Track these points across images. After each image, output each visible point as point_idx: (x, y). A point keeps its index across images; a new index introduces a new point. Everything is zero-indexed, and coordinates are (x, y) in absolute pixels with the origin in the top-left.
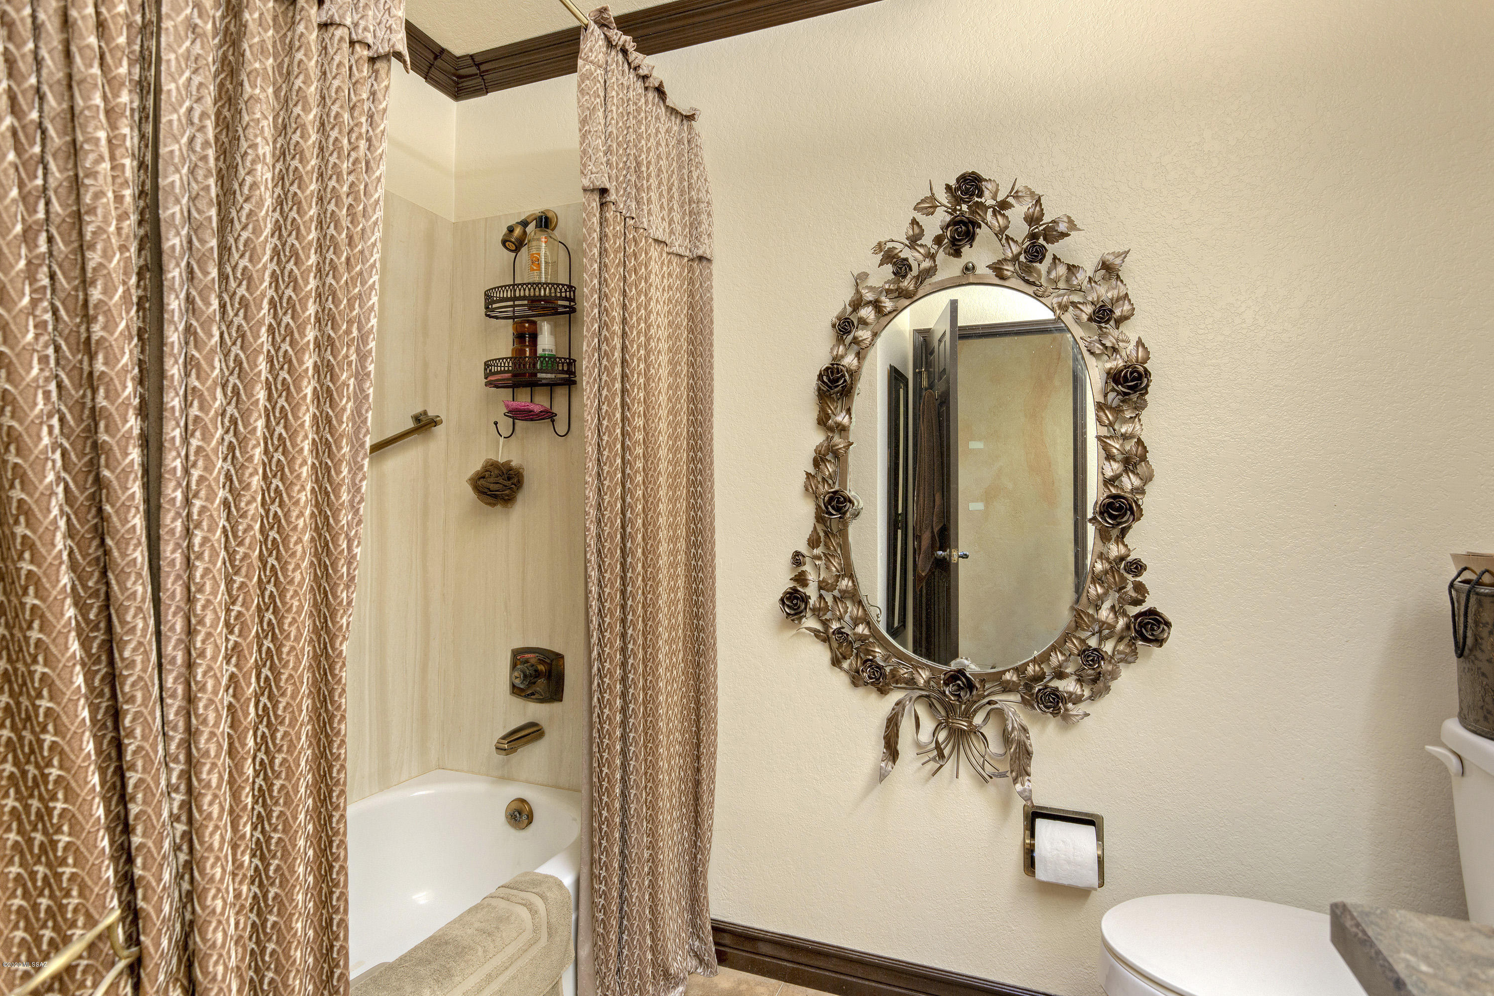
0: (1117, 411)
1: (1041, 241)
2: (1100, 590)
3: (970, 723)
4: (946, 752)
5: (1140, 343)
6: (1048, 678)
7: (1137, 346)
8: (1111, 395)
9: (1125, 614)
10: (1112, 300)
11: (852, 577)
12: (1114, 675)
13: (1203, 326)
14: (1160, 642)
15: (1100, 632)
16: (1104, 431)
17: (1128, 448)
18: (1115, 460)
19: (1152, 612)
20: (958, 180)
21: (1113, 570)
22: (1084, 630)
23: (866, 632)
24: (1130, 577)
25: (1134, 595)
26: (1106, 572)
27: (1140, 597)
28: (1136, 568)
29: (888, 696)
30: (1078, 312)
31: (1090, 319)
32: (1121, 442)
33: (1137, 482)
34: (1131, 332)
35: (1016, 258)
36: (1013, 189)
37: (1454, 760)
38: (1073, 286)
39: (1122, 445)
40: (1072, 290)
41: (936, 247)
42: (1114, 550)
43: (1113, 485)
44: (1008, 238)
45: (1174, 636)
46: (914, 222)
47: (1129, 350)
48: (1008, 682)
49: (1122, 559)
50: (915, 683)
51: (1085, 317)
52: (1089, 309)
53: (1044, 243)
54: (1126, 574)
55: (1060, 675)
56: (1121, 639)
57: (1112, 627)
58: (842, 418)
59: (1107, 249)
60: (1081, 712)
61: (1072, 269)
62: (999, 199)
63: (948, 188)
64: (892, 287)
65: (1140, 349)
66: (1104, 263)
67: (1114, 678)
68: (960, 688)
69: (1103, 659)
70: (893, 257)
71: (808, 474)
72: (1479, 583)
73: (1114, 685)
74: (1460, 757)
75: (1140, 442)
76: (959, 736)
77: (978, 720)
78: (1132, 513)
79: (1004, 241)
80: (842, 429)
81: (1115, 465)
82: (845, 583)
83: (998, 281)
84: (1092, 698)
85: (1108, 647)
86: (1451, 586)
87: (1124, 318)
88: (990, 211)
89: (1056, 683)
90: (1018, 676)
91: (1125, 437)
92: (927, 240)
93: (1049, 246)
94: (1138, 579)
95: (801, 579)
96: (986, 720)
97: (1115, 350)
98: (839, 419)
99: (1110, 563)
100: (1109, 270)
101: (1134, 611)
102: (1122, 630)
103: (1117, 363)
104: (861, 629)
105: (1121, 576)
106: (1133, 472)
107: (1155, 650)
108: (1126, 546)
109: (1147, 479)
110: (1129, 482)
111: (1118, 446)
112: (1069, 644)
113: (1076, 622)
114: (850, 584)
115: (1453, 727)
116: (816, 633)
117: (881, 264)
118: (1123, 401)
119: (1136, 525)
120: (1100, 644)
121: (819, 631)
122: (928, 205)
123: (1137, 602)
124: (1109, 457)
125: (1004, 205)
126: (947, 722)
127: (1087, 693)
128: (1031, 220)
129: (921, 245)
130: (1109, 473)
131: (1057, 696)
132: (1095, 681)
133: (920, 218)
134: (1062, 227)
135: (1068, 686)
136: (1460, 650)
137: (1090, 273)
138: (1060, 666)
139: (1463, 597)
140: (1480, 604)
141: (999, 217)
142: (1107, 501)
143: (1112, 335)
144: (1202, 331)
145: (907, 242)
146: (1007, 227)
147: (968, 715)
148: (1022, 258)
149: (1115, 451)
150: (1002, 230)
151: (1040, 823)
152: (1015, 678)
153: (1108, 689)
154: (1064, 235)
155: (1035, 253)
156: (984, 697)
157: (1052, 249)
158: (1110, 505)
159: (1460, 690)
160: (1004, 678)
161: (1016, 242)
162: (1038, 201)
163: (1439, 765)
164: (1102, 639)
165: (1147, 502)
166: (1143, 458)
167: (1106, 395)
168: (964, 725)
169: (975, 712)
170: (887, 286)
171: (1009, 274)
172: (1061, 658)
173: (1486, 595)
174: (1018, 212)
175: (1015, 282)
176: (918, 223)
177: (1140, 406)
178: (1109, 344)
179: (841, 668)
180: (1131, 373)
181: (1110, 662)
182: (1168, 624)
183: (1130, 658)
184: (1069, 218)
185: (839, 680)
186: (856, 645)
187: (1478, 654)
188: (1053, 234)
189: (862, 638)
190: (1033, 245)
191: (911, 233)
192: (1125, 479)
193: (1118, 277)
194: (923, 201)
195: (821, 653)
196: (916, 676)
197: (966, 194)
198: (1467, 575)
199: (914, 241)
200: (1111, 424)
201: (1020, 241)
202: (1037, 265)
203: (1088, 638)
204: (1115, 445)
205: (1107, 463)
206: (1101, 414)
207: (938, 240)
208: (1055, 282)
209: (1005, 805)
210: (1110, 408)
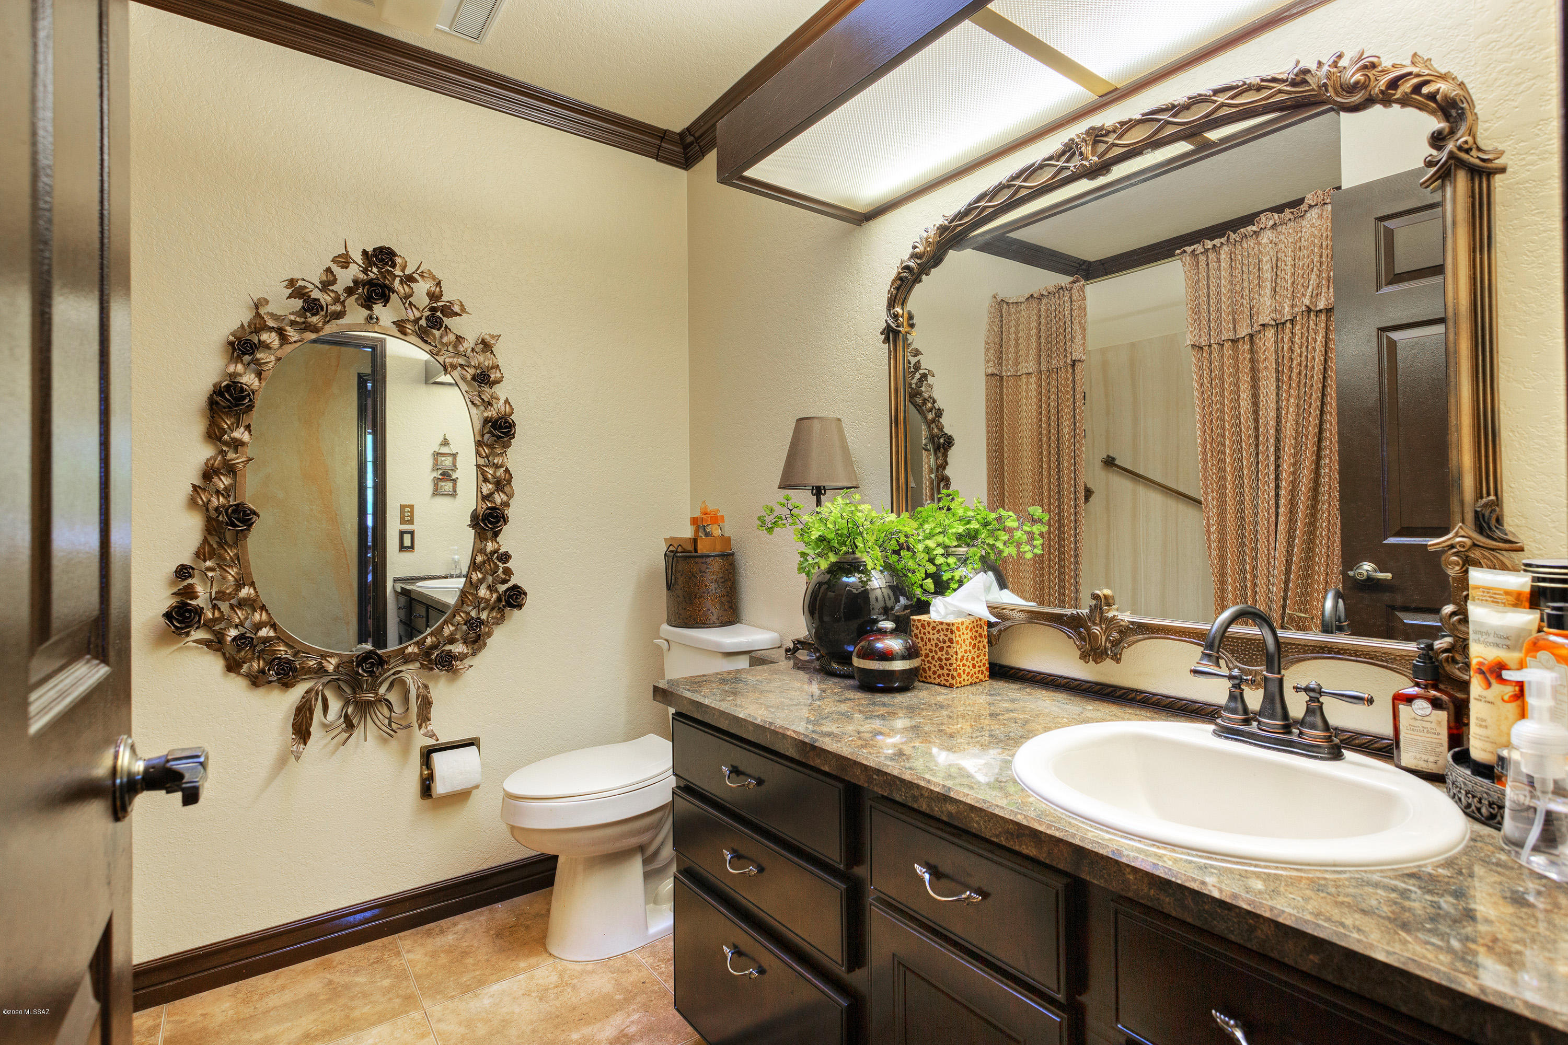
0: (491, 447)
1: (439, 314)
2: (480, 576)
3: (377, 694)
4: (355, 722)
5: (507, 401)
6: (442, 645)
7: (505, 404)
8: (487, 436)
9: (497, 591)
10: (488, 367)
11: (252, 584)
12: (489, 634)
13: (543, 395)
14: (520, 606)
15: (479, 606)
16: (481, 461)
17: (498, 474)
18: (489, 482)
19: (515, 587)
20: (375, 250)
21: (489, 559)
22: (468, 605)
23: (272, 634)
24: (500, 564)
25: (504, 576)
26: (484, 562)
27: (507, 578)
28: (505, 558)
29: (291, 690)
30: (464, 373)
31: (474, 378)
32: (493, 470)
33: (505, 498)
34: (501, 391)
35: (417, 321)
36: (418, 268)
37: (666, 643)
38: (459, 351)
39: (495, 472)
40: (458, 354)
41: (345, 295)
42: (490, 546)
43: (488, 500)
44: (411, 304)
45: (529, 602)
46: (328, 270)
47: (500, 405)
48: (410, 654)
49: (496, 551)
50: (326, 671)
51: (469, 377)
52: (472, 371)
53: (441, 316)
54: (498, 563)
55: (452, 641)
56: (493, 609)
57: (487, 601)
58: (240, 434)
59: (485, 331)
60: (467, 665)
61: (459, 339)
62: (406, 273)
63: (365, 253)
64: (298, 319)
65: (507, 405)
66: (483, 340)
67: (489, 637)
68: (372, 664)
69: (483, 624)
70: (304, 295)
71: (194, 486)
72: (677, 551)
73: (488, 641)
74: (667, 641)
75: (507, 471)
76: (365, 708)
77: (382, 690)
78: (504, 521)
79: (407, 305)
80: (237, 445)
81: (490, 486)
82: (245, 592)
83: (399, 335)
84: (474, 654)
85: (484, 616)
86: (665, 554)
87: (498, 382)
88: (398, 279)
89: (448, 647)
90: (419, 648)
91: (497, 467)
92: (339, 287)
93: (445, 319)
94: (506, 565)
95: (189, 592)
96: (389, 689)
97: (490, 404)
98: (236, 434)
99: (487, 556)
100: (486, 346)
101: (502, 588)
102: (495, 602)
103: (491, 413)
104: (264, 632)
105: (495, 564)
106: (502, 492)
107: (516, 612)
108: (498, 543)
109: (510, 496)
110: (499, 498)
111: (491, 472)
112: (458, 618)
113: (462, 601)
114: (252, 591)
115: (665, 627)
116: (207, 643)
117: (289, 297)
118: (495, 441)
119: (505, 528)
120: (479, 614)
121: (211, 641)
122: (344, 261)
123: (504, 582)
124: (486, 480)
125: (410, 279)
126: (354, 697)
127: (470, 652)
128: (433, 297)
129: (332, 291)
130: (485, 491)
131: (450, 656)
132: (475, 642)
133: (336, 269)
134: (456, 309)
135: (458, 648)
136: (669, 587)
137: (472, 345)
138: (451, 634)
139: (671, 559)
140: (677, 560)
141: (405, 286)
142: (488, 511)
143: (487, 393)
144: (542, 399)
145: (320, 286)
146: (411, 296)
147: (374, 688)
148: (423, 322)
149: (490, 476)
150: (407, 296)
151: (436, 756)
152: (416, 650)
153: (485, 644)
154: (457, 314)
155: (435, 322)
156: (390, 670)
157: (447, 321)
158: (490, 515)
159: (668, 608)
160: (407, 651)
161: (418, 309)
162: (439, 284)
163: (659, 647)
164: (481, 610)
165: (510, 512)
166: (509, 482)
167: (483, 435)
168: (370, 696)
169: (381, 683)
170: (292, 317)
171: (410, 331)
172: (452, 628)
173: (680, 557)
174: (421, 288)
175: (413, 339)
176: (332, 272)
177: (507, 445)
178: (486, 399)
179: (239, 674)
180: (505, 423)
181: (487, 626)
182: (525, 594)
183: (500, 621)
184: (461, 302)
185: (236, 685)
186: (258, 648)
187: (676, 586)
188: (448, 311)
189: (266, 640)
190: (433, 316)
191: (324, 278)
192: (496, 496)
193: (492, 352)
194: (339, 256)
195: (213, 664)
196: (325, 664)
197: (380, 262)
198: (671, 548)
199: (325, 286)
200: (487, 457)
201: (421, 309)
202: (435, 332)
203: (471, 611)
204: (490, 471)
205: (484, 484)
206: (480, 449)
207: (350, 291)
208: (447, 345)
209: (405, 750)
210: (487, 445)
